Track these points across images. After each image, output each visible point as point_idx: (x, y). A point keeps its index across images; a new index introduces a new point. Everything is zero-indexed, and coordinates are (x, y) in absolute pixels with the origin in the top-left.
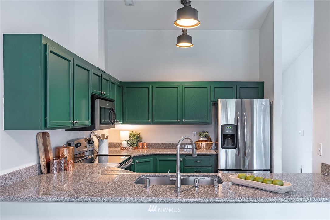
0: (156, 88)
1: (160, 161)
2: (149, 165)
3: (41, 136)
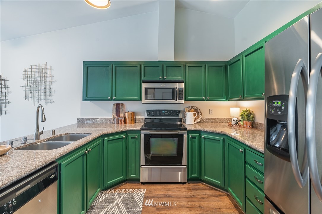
0: (246, 56)
3: (116, 105)
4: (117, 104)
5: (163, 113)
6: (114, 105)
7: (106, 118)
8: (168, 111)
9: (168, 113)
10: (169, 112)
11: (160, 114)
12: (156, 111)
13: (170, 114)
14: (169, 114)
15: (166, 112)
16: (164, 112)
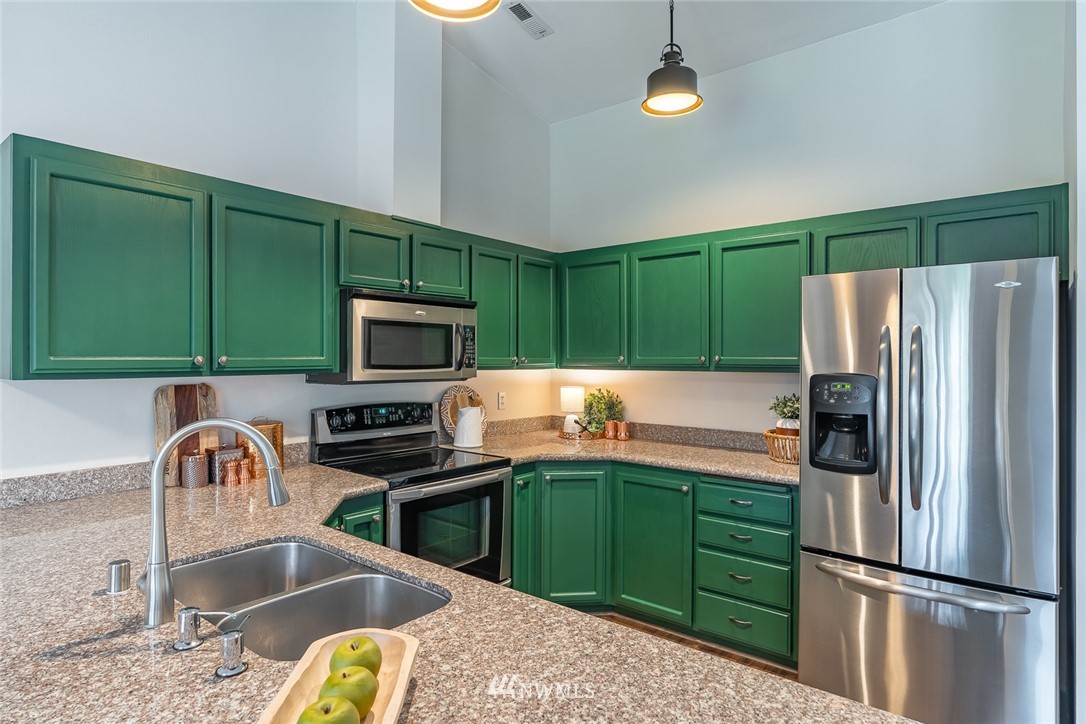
0: (641, 260)
1: (625, 482)
2: (594, 490)
3: (171, 393)
4: (178, 388)
5: (381, 416)
6: (161, 391)
7: (115, 468)
8: (398, 406)
9: (399, 416)
10: (400, 412)
11: (373, 419)
12: (358, 410)
13: (406, 418)
14: (402, 417)
15: (391, 413)
16: (383, 411)
